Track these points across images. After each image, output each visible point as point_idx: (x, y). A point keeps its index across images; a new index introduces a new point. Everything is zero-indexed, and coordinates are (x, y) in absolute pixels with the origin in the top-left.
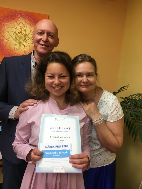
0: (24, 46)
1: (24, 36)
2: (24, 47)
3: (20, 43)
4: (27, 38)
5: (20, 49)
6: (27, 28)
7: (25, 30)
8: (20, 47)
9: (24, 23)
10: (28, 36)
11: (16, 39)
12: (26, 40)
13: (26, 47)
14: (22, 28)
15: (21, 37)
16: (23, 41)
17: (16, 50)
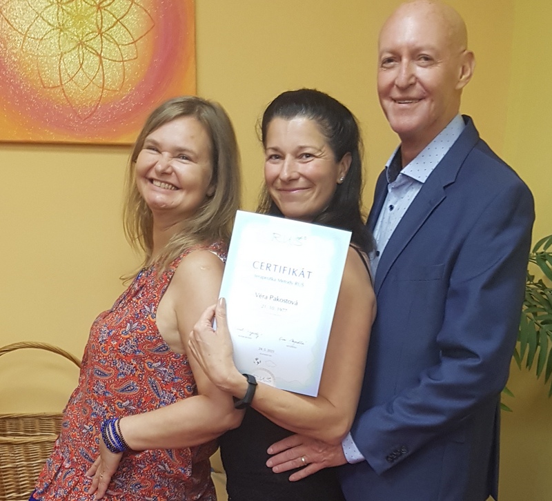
0: (98, 58)
1: (95, 9)
2: (101, 62)
3: (81, 44)
4: (108, 20)
5: (81, 73)
8: (81, 65)
10: (109, 8)
11: (62, 28)
12: (103, 30)
13: (103, 60)
16: (91, 36)
17: (65, 78)
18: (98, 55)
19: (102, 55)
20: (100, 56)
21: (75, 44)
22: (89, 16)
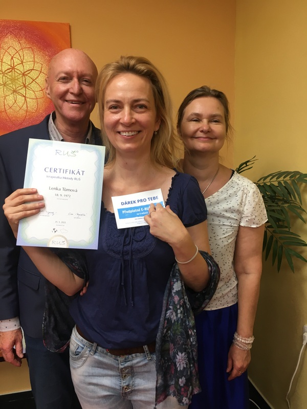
0: (24, 98)
1: (21, 75)
2: (25, 99)
3: (15, 91)
4: (28, 80)
5: (15, 105)
6: (26, 58)
7: (22, 63)
8: (15, 101)
9: (18, 47)
10: (29, 75)
11: (5, 84)
12: (26, 85)
13: (28, 100)
14: (14, 59)
15: (15, 80)
16: (20, 88)
17: (7, 108)
18: (24, 96)
19: (26, 96)
20: (25, 97)
21: (12, 92)
22: (18, 79)
